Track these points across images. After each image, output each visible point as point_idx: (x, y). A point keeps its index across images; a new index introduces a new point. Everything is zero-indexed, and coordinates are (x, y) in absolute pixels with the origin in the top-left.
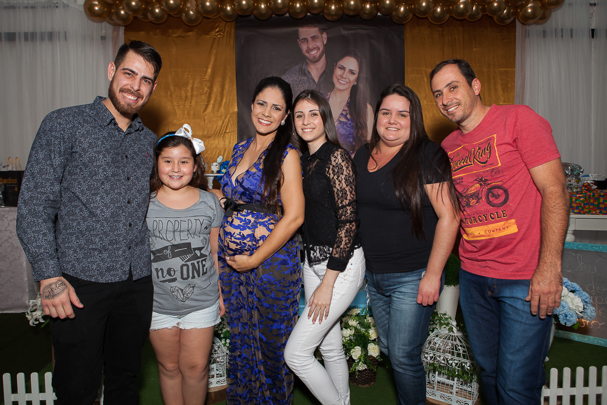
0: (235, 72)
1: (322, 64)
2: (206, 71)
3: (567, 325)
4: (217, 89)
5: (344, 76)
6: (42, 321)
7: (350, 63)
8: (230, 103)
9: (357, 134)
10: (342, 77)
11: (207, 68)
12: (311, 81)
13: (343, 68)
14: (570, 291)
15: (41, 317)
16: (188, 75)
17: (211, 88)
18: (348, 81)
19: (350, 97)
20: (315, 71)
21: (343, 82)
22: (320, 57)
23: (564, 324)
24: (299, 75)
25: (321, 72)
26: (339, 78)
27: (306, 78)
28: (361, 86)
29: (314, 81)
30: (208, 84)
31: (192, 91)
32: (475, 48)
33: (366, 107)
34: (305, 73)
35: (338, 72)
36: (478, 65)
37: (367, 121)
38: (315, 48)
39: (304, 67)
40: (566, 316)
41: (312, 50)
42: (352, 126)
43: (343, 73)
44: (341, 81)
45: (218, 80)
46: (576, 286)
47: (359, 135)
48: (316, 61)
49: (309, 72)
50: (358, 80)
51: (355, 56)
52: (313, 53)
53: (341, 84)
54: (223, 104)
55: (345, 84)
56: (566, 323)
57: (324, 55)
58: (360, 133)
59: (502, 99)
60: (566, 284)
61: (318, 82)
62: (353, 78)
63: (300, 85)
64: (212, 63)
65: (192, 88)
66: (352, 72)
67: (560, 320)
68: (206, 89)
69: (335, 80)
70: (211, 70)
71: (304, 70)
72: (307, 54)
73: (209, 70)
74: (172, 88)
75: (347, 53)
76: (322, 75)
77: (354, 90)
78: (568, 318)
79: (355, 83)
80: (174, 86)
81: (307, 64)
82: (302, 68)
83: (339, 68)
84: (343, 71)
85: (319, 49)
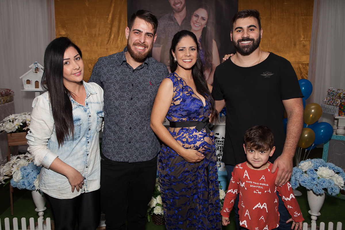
0: (127, 18)
1: (183, 13)
2: (108, 17)
3: (333, 195)
4: (115, 29)
5: (198, 21)
6: (3, 183)
7: (202, 13)
8: (124, 39)
9: (205, 60)
10: (197, 22)
11: (109, 15)
12: (176, 24)
13: (197, 16)
14: (336, 173)
15: (3, 180)
16: (96, 20)
17: (111, 29)
18: (200, 25)
19: (202, 36)
20: (179, 18)
21: (197, 25)
22: (183, 9)
23: (330, 194)
24: (169, 21)
25: (183, 18)
26: (195, 22)
27: (173, 22)
28: (209, 28)
29: (178, 25)
30: (110, 26)
31: (99, 31)
32: (286, 2)
33: (212, 42)
34: (172, 19)
35: (194, 19)
36: (287, 14)
37: (212, 51)
38: (179, 3)
39: (172, 15)
40: (332, 189)
41: (177, 4)
42: (203, 54)
43: (198, 19)
44: (196, 25)
45: (116, 23)
46: (340, 169)
47: (207, 60)
48: (179, 11)
49: (175, 19)
50: (207, 24)
51: (206, 8)
52: (178, 6)
53: (196, 26)
54: (119, 39)
55: (198, 27)
56: (332, 193)
57: (185, 7)
58: (208, 59)
59: (303, 37)
60: (333, 168)
61: (181, 25)
62: (204, 22)
63: (169, 27)
64: (112, 12)
65: (99, 29)
66: (203, 19)
67: (328, 191)
68: (108, 29)
69: (192, 24)
70: (112, 17)
71: (172, 17)
72: (174, 7)
73: (110, 17)
74: (86, 29)
75: (200, 6)
76: (183, 20)
77: (204, 31)
78: (333, 190)
79: (205, 26)
80: (87, 27)
81: (174, 13)
82: (170, 16)
83: (195, 16)
84: (197, 18)
85: (182, 3)
